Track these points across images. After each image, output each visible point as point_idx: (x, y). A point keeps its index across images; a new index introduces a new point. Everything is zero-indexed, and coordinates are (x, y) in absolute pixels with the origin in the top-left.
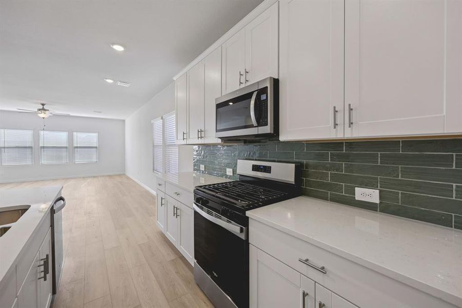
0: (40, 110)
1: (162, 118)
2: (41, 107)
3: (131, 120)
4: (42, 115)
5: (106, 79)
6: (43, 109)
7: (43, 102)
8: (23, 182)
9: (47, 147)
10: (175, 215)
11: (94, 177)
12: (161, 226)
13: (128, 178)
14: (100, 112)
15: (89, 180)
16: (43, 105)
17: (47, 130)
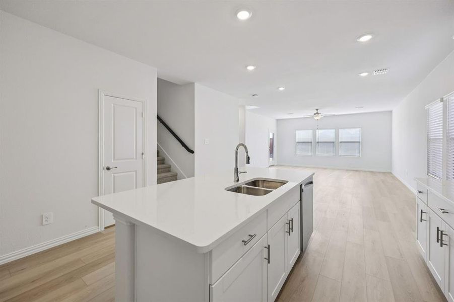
0: (315, 114)
1: (442, 100)
2: (316, 112)
3: (399, 109)
4: (316, 118)
5: (360, 74)
6: (317, 113)
7: (317, 108)
8: (307, 167)
9: (321, 142)
10: (440, 241)
11: (357, 171)
12: (423, 250)
13: (394, 178)
14: (362, 107)
15: (351, 173)
16: (317, 110)
17: (320, 129)
